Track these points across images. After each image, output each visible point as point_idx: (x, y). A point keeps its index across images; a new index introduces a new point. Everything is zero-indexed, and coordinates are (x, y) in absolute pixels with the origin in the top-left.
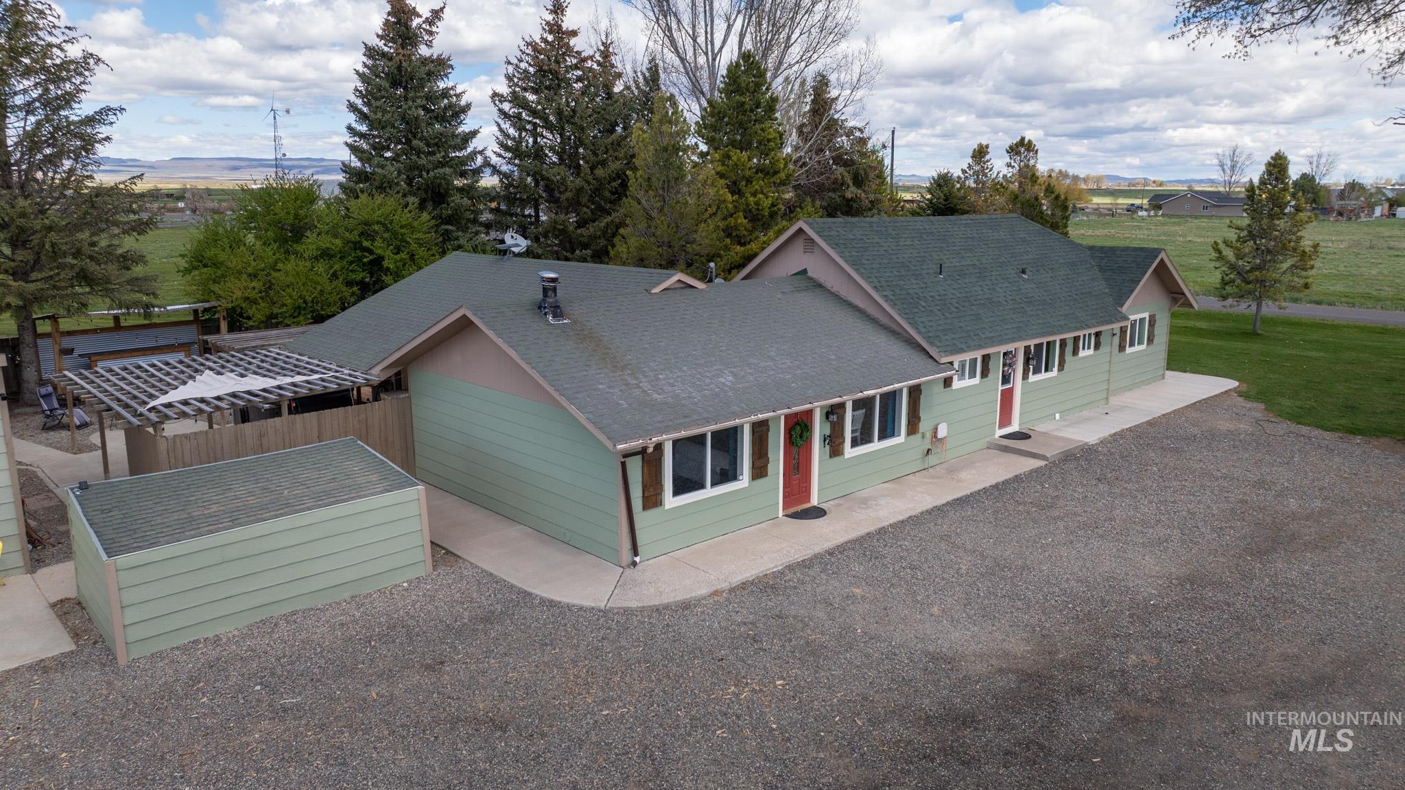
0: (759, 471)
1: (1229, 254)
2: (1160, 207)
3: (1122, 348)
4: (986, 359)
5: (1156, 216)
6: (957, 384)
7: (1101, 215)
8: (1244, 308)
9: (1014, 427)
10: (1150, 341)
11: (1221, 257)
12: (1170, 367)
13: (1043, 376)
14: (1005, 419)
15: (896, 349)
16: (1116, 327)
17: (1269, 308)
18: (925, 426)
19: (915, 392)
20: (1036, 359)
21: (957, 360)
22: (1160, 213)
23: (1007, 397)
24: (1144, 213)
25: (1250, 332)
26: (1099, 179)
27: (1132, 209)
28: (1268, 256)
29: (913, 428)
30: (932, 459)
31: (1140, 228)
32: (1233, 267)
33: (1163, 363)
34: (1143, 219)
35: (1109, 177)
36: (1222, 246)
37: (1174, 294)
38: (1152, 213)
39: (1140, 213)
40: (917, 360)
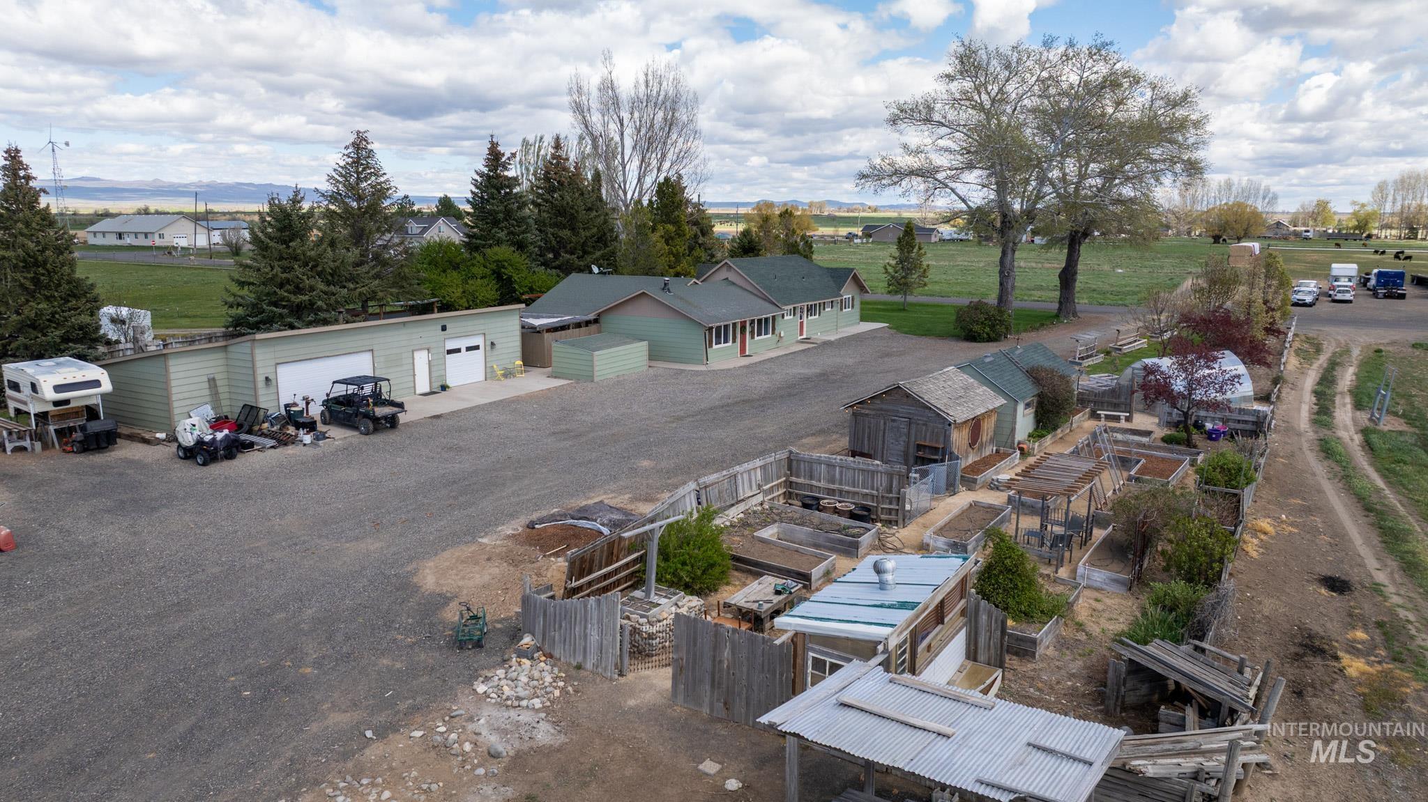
0: (734, 341)
1: (890, 270)
2: (870, 236)
3: (841, 309)
4: (794, 308)
5: (867, 243)
6: (786, 318)
7: (826, 242)
8: (898, 298)
9: (804, 336)
10: (853, 307)
11: (887, 272)
12: (862, 320)
13: (813, 317)
14: (801, 334)
15: (767, 305)
16: (839, 299)
17: (910, 299)
18: (777, 332)
19: (774, 317)
20: (811, 311)
21: (786, 308)
22: (871, 240)
23: (802, 324)
24: (858, 241)
25: (902, 308)
26: (821, 205)
27: (851, 237)
28: (909, 271)
29: (773, 333)
30: (779, 344)
31: (854, 253)
32: (893, 277)
33: (858, 317)
34: (857, 246)
35: (830, 202)
36: (888, 267)
37: (862, 288)
38: (865, 240)
39: (856, 241)
40: (774, 308)
